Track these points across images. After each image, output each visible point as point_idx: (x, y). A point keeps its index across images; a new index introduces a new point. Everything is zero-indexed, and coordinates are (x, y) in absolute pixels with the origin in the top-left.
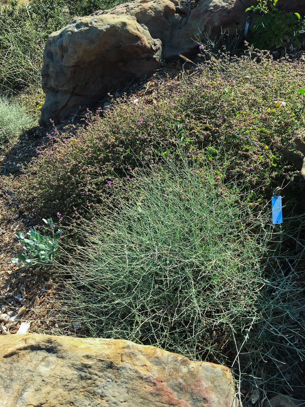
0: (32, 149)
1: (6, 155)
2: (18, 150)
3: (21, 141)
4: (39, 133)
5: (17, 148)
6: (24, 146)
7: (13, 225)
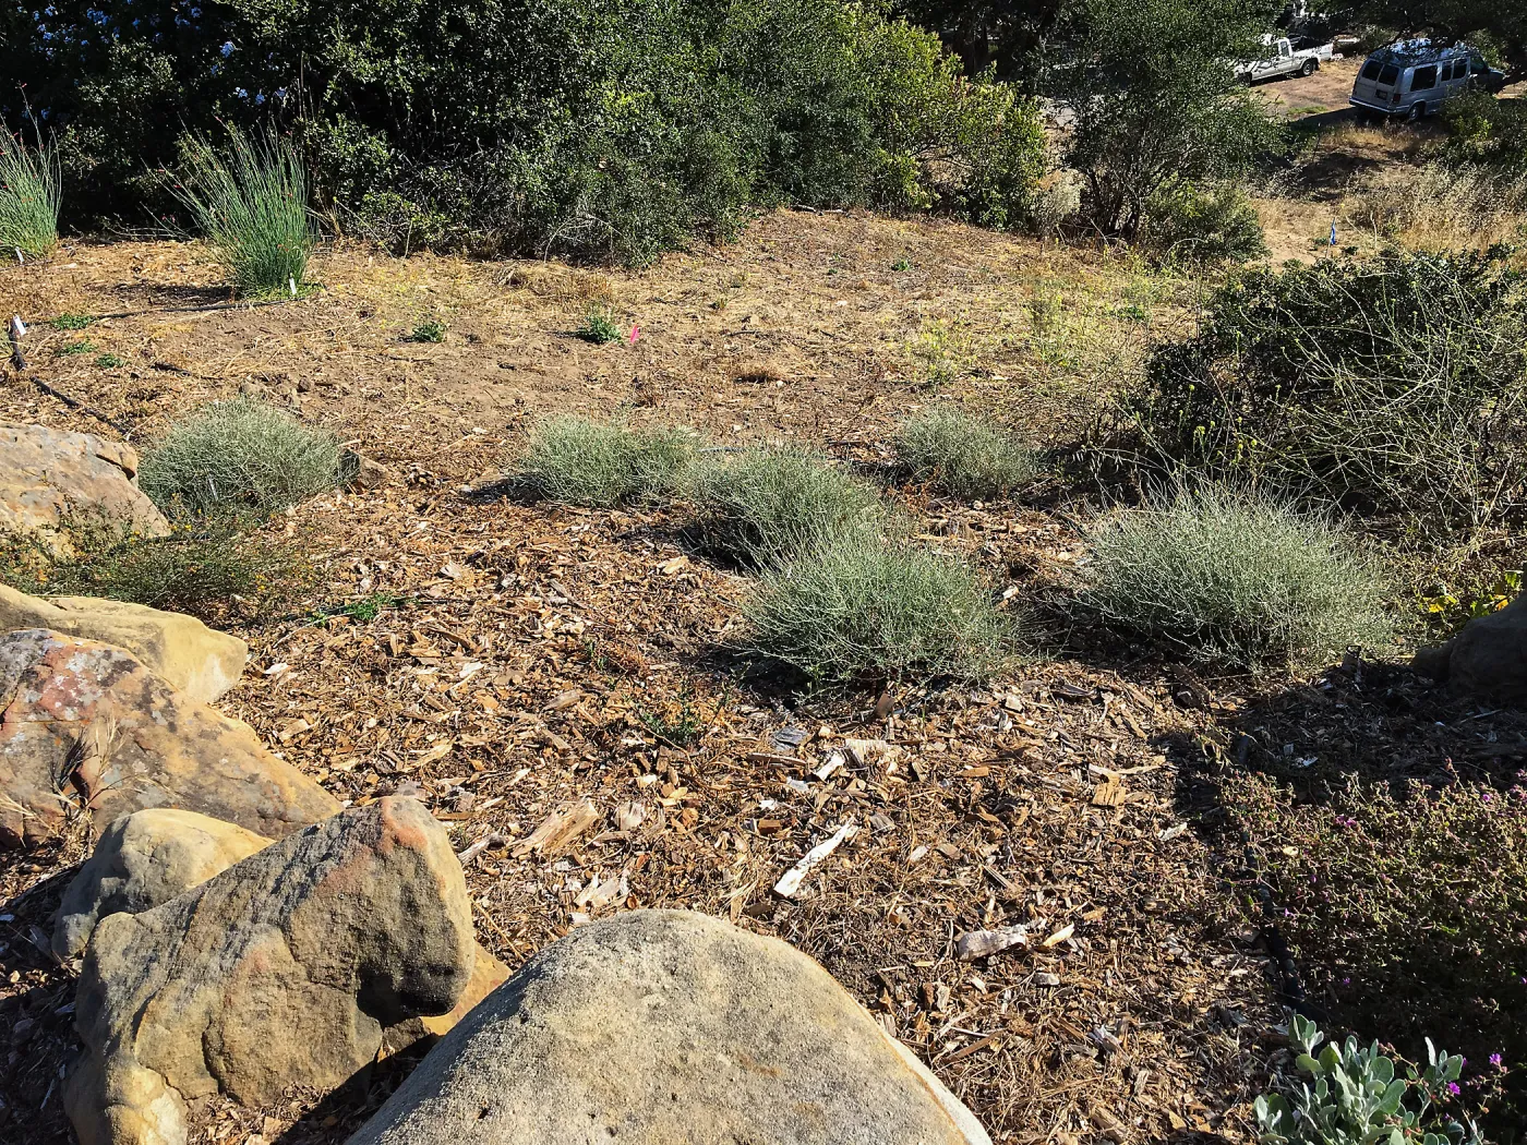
0: (1377, 737)
1: (1252, 703)
2: (1313, 711)
3: (1329, 686)
4: (1408, 695)
5: (1308, 702)
6: (1341, 711)
7: (1222, 957)
